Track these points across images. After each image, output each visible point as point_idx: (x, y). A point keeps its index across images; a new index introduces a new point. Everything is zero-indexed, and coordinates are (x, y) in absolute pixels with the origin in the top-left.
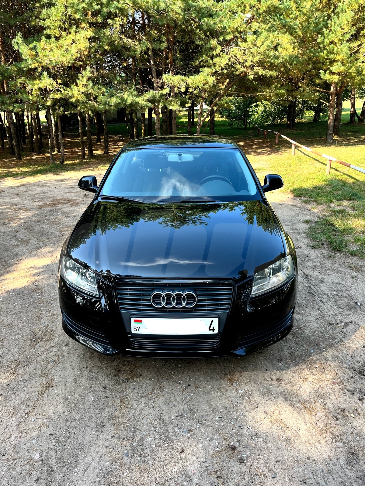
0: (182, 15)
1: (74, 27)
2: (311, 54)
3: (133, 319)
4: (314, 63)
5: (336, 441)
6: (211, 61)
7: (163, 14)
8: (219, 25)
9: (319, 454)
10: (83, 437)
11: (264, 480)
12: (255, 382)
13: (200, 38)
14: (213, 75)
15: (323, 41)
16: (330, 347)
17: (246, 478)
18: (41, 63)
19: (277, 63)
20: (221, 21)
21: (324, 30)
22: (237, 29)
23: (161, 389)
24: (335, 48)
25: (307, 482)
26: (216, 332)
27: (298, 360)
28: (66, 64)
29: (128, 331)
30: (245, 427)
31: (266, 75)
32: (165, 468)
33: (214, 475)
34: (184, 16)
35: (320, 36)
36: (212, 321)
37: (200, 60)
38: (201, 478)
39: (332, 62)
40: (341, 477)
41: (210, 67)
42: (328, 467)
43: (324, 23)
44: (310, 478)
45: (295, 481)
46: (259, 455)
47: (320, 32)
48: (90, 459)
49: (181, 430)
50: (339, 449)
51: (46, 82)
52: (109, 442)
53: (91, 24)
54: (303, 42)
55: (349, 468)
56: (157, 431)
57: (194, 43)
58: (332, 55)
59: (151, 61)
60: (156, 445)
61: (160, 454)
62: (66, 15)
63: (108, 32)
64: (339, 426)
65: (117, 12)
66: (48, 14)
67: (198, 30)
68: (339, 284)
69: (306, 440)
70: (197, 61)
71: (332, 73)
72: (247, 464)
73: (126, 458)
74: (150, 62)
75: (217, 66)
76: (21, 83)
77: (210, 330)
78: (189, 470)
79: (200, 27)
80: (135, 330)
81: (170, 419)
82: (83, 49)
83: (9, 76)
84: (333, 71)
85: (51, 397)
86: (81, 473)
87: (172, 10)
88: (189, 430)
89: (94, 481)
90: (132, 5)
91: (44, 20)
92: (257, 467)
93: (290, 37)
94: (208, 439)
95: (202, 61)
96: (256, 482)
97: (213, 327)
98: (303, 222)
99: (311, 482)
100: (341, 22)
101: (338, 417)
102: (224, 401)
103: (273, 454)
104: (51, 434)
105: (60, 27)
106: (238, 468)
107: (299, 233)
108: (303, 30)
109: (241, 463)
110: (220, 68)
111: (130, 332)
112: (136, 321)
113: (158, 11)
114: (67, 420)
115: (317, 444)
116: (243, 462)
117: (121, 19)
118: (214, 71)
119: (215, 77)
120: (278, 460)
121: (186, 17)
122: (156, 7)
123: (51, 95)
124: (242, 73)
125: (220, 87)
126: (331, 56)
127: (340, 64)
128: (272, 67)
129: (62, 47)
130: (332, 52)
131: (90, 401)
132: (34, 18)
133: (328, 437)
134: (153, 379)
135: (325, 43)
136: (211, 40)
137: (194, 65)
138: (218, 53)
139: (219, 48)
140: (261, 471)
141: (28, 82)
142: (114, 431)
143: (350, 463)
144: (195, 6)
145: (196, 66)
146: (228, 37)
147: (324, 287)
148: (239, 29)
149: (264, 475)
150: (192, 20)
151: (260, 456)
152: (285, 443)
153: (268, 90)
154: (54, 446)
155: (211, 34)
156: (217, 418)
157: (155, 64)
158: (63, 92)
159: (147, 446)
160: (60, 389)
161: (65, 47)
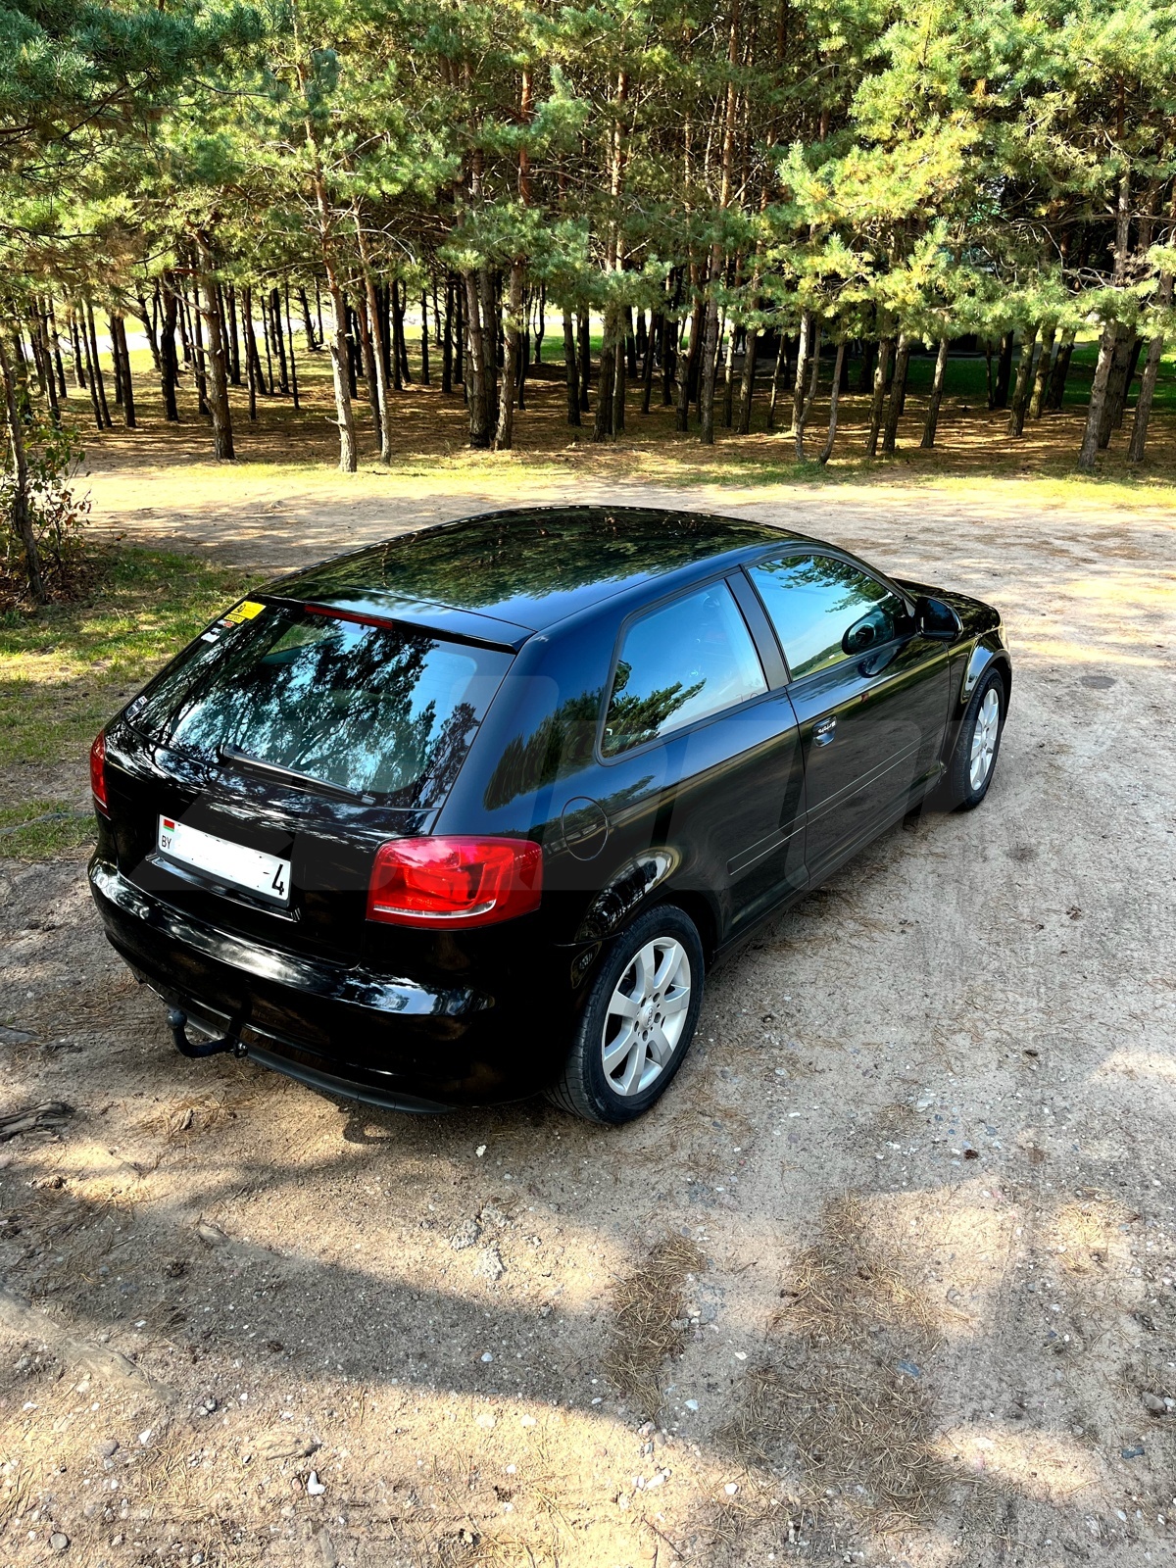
1: (935, 118)
18: (835, 212)
59: (1122, 203)
63: (1019, 131)
65: (1055, 79)
66: (875, 90)
74: (1117, 207)
82: (946, 175)
91: (861, 102)
105: (896, 119)
117: (1060, 98)
123: (843, 294)
129: (893, 170)
141: (791, 254)
161: (901, 170)
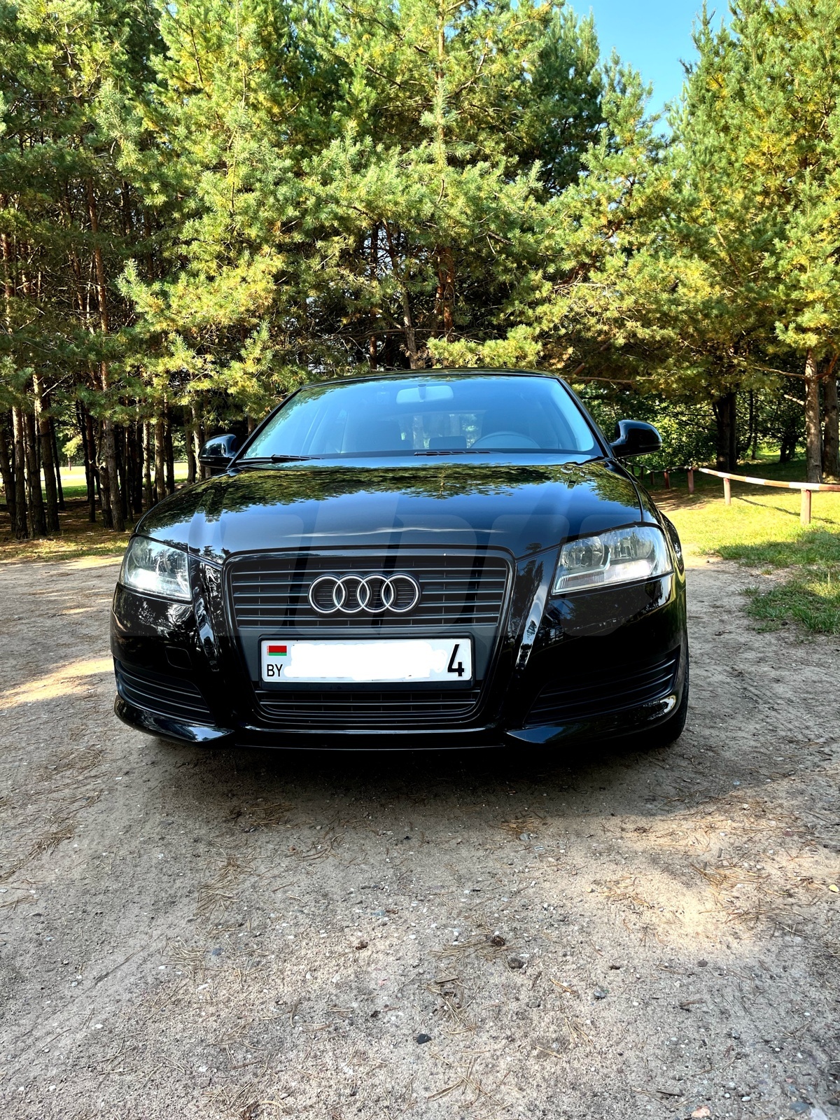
0: (467, 226)
1: (247, 253)
2: (753, 295)
3: (265, 645)
4: (760, 313)
5: (784, 934)
6: (530, 312)
7: (430, 227)
8: (547, 243)
9: (732, 957)
10: (117, 920)
11: (571, 1003)
12: (578, 835)
13: (507, 270)
14: (536, 339)
15: (776, 265)
16: (785, 776)
17: (521, 997)
18: (173, 320)
19: (677, 312)
20: (550, 236)
21: (776, 241)
22: (584, 249)
23: (335, 844)
24: (803, 278)
25: (693, 1009)
26: (467, 675)
27: (698, 798)
28: (225, 322)
29: (254, 678)
30: (539, 907)
31: (653, 337)
32: (308, 976)
33: (436, 989)
34: (472, 229)
35: (766, 254)
36: (457, 647)
37: (509, 311)
38: (399, 995)
39: (800, 307)
40: (791, 1002)
41: (529, 324)
42: (757, 982)
43: (777, 229)
44: (701, 1001)
45: (659, 1006)
46: (565, 955)
47: (768, 247)
48: (121, 959)
49: (369, 910)
50: (790, 949)
51: (182, 358)
52: (177, 929)
53: (281, 248)
54: (731, 274)
55: (818, 984)
56: (306, 911)
57: (496, 279)
58: (796, 292)
59: (406, 320)
60: (295, 936)
61: (303, 952)
62: (232, 230)
63: (315, 263)
64: (796, 907)
65: (336, 225)
66: (197, 231)
67: (504, 256)
68: (821, 682)
69: (700, 931)
70: (502, 315)
71: (801, 329)
72: (530, 971)
73: (214, 958)
74: (402, 324)
75: (544, 321)
76: (133, 366)
77: (450, 670)
78: (372, 979)
79: (507, 250)
80: (271, 673)
81: (344, 893)
82: (263, 294)
83: (111, 353)
84: (804, 325)
85: (62, 854)
86: (88, 984)
87: (448, 216)
88: (388, 912)
89: (118, 998)
90: (364, 210)
91: (188, 243)
92: (555, 976)
93: (704, 265)
94: (433, 926)
95: (512, 314)
96: (549, 1006)
97: (460, 664)
98: (740, 594)
99: (705, 1009)
100: (810, 220)
101: (792, 891)
102: (491, 864)
103: (603, 953)
104: (39, 915)
105: (219, 257)
106: (503, 978)
107: (729, 612)
108: (730, 247)
109: (513, 968)
110: (552, 325)
111: (260, 683)
112: (273, 650)
113: (418, 221)
114: (86, 892)
115: (730, 939)
116: (520, 967)
117: (342, 240)
118: (538, 331)
119: (540, 343)
120: (618, 965)
121: (477, 231)
122: (413, 213)
123: (192, 386)
124: (599, 335)
125: (554, 364)
126: (795, 295)
127: (819, 307)
128: (666, 320)
129: (218, 291)
130: (795, 286)
131: (154, 861)
132: (170, 244)
133: (760, 927)
134: (318, 828)
135: (780, 269)
136: (531, 271)
137: (495, 323)
138: (545, 295)
139: (548, 285)
140: (565, 984)
141: (146, 360)
142: (195, 912)
143: (821, 974)
144: (494, 209)
145: (499, 324)
146: (567, 266)
147: (780, 689)
148: (589, 248)
149: (573, 992)
150: (491, 237)
151: (568, 957)
152: (640, 935)
153: (660, 371)
154: (38, 934)
155: (530, 263)
156: (467, 892)
157: (413, 326)
158: (216, 377)
159: (272, 937)
160: (86, 842)
